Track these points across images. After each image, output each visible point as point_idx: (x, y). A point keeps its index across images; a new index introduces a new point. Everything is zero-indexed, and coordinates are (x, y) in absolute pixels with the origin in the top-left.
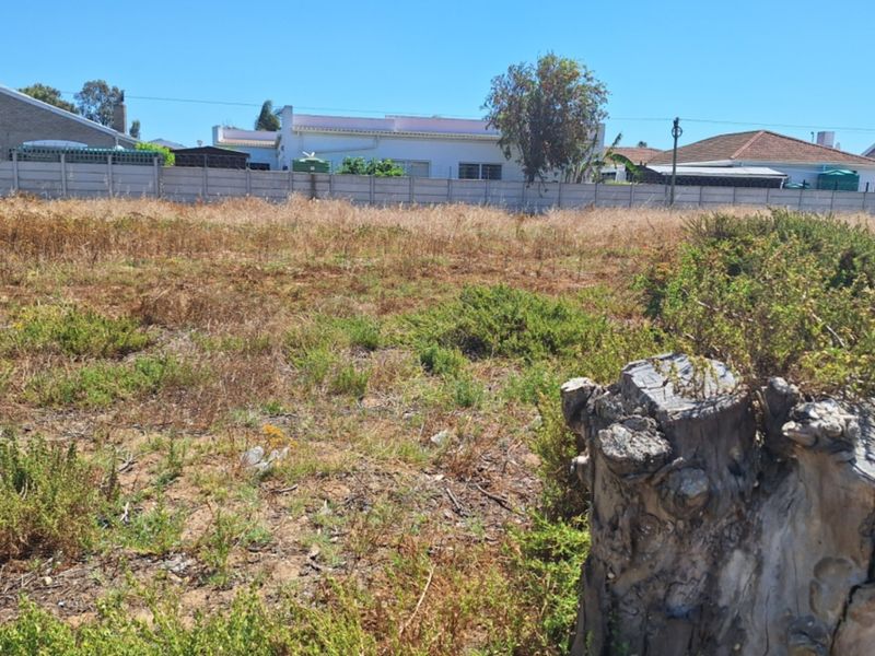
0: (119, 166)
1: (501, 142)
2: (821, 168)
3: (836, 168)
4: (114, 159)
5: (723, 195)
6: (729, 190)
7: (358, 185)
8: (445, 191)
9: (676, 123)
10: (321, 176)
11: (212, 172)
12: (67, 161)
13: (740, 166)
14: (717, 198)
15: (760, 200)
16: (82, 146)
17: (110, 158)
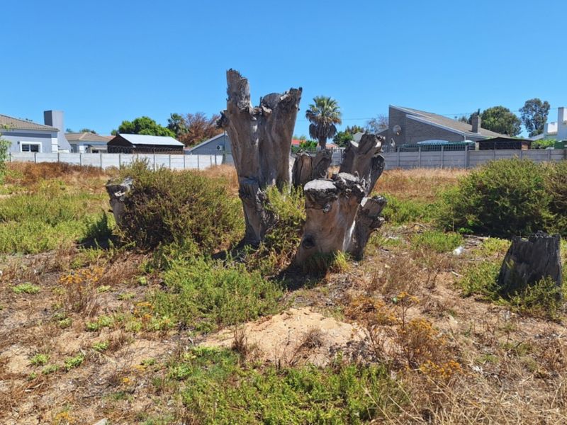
0: (446, 152)
4: (444, 148)
12: (422, 151)
16: (440, 142)
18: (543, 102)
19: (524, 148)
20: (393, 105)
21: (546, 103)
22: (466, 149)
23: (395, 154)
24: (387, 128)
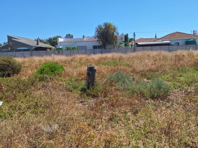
0: (24, 52)
1: (98, 41)
2: (187, 39)
3: (190, 39)
4: (23, 50)
5: (148, 48)
6: (150, 47)
7: (68, 52)
8: (85, 52)
9: (134, 33)
10: (60, 51)
11: (40, 51)
12: (15, 51)
13: (164, 41)
14: (147, 49)
15: (158, 49)
17: (22, 50)
18: (71, 35)
19: (48, 50)
20: (9, 35)
21: (72, 35)
22: (30, 51)
23: (6, 53)
24: (8, 43)
